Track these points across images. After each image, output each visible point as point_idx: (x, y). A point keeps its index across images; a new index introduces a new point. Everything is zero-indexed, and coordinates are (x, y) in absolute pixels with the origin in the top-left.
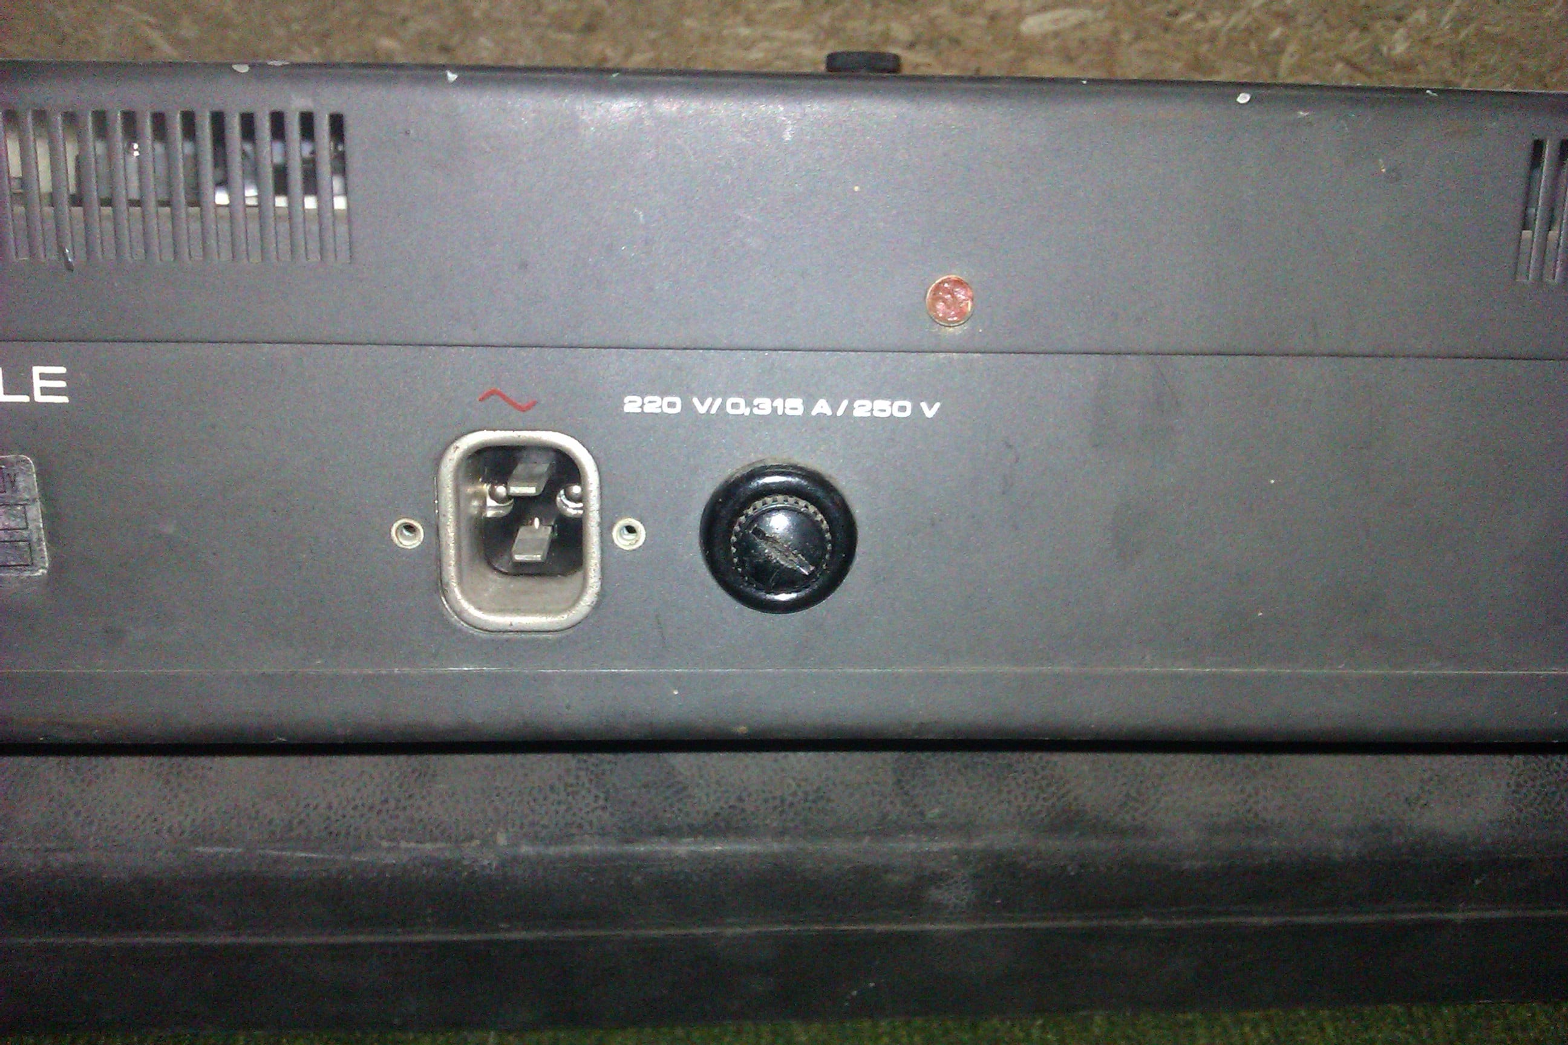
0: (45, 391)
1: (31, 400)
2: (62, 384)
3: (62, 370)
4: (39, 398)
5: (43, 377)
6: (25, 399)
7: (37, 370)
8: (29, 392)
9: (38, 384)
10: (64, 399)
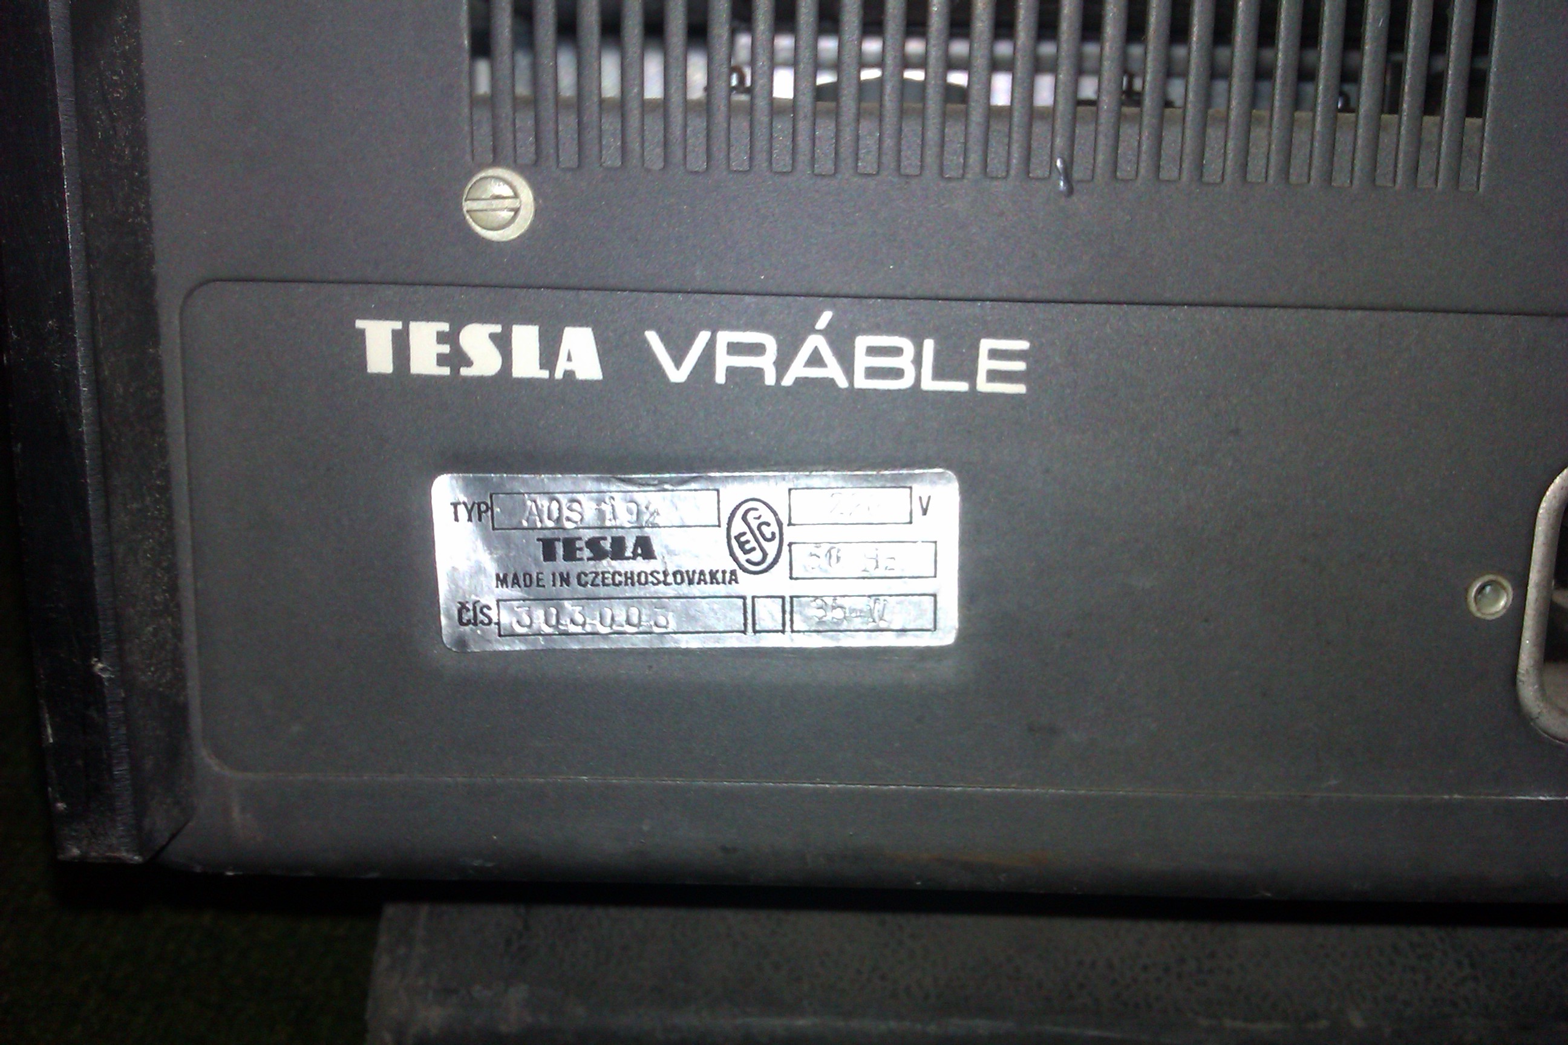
0: (994, 376)
1: (970, 388)
2: (1020, 366)
3: (1023, 345)
4: (983, 385)
5: (994, 354)
6: (962, 386)
7: (986, 344)
8: (970, 376)
9: (985, 364)
10: (1020, 389)
